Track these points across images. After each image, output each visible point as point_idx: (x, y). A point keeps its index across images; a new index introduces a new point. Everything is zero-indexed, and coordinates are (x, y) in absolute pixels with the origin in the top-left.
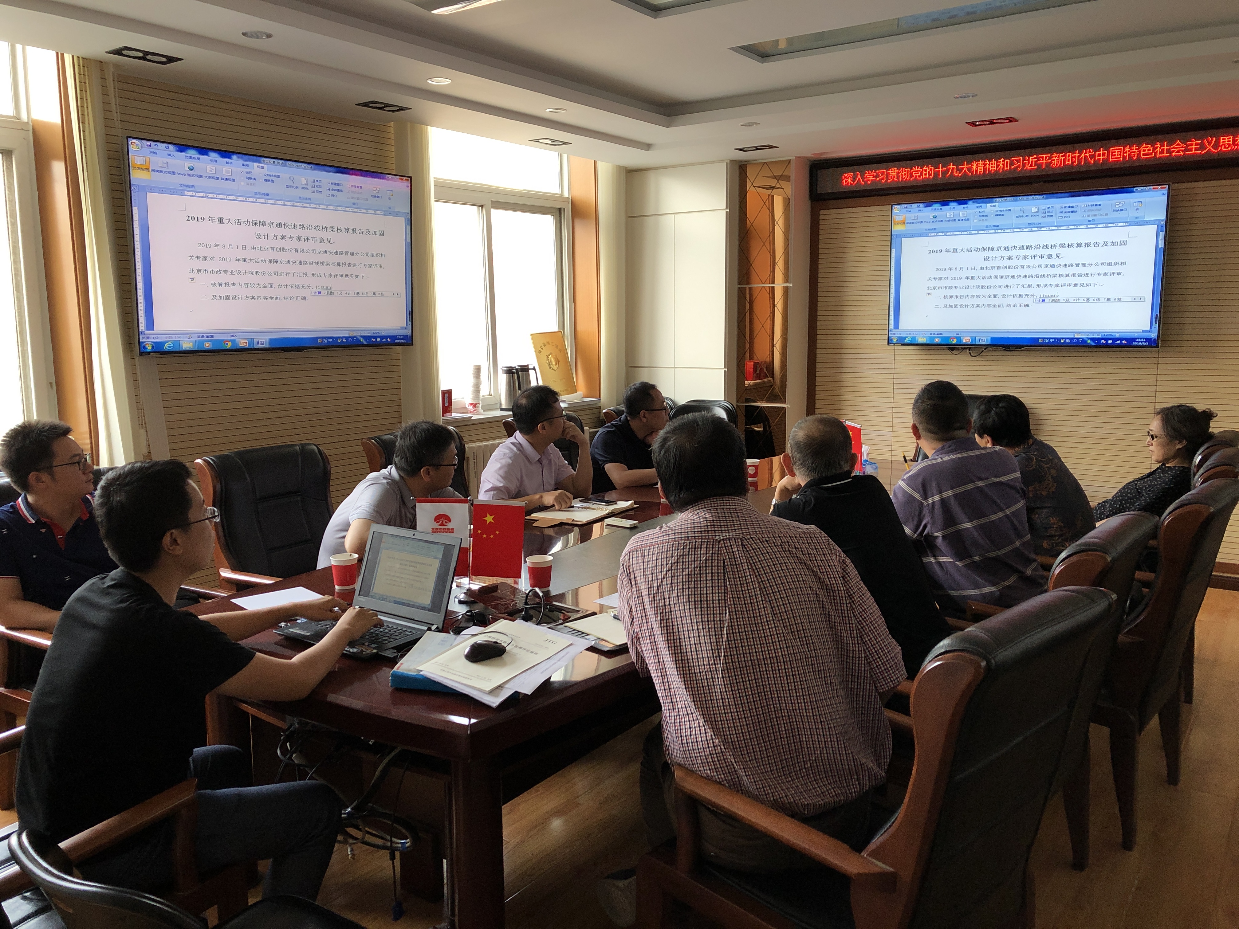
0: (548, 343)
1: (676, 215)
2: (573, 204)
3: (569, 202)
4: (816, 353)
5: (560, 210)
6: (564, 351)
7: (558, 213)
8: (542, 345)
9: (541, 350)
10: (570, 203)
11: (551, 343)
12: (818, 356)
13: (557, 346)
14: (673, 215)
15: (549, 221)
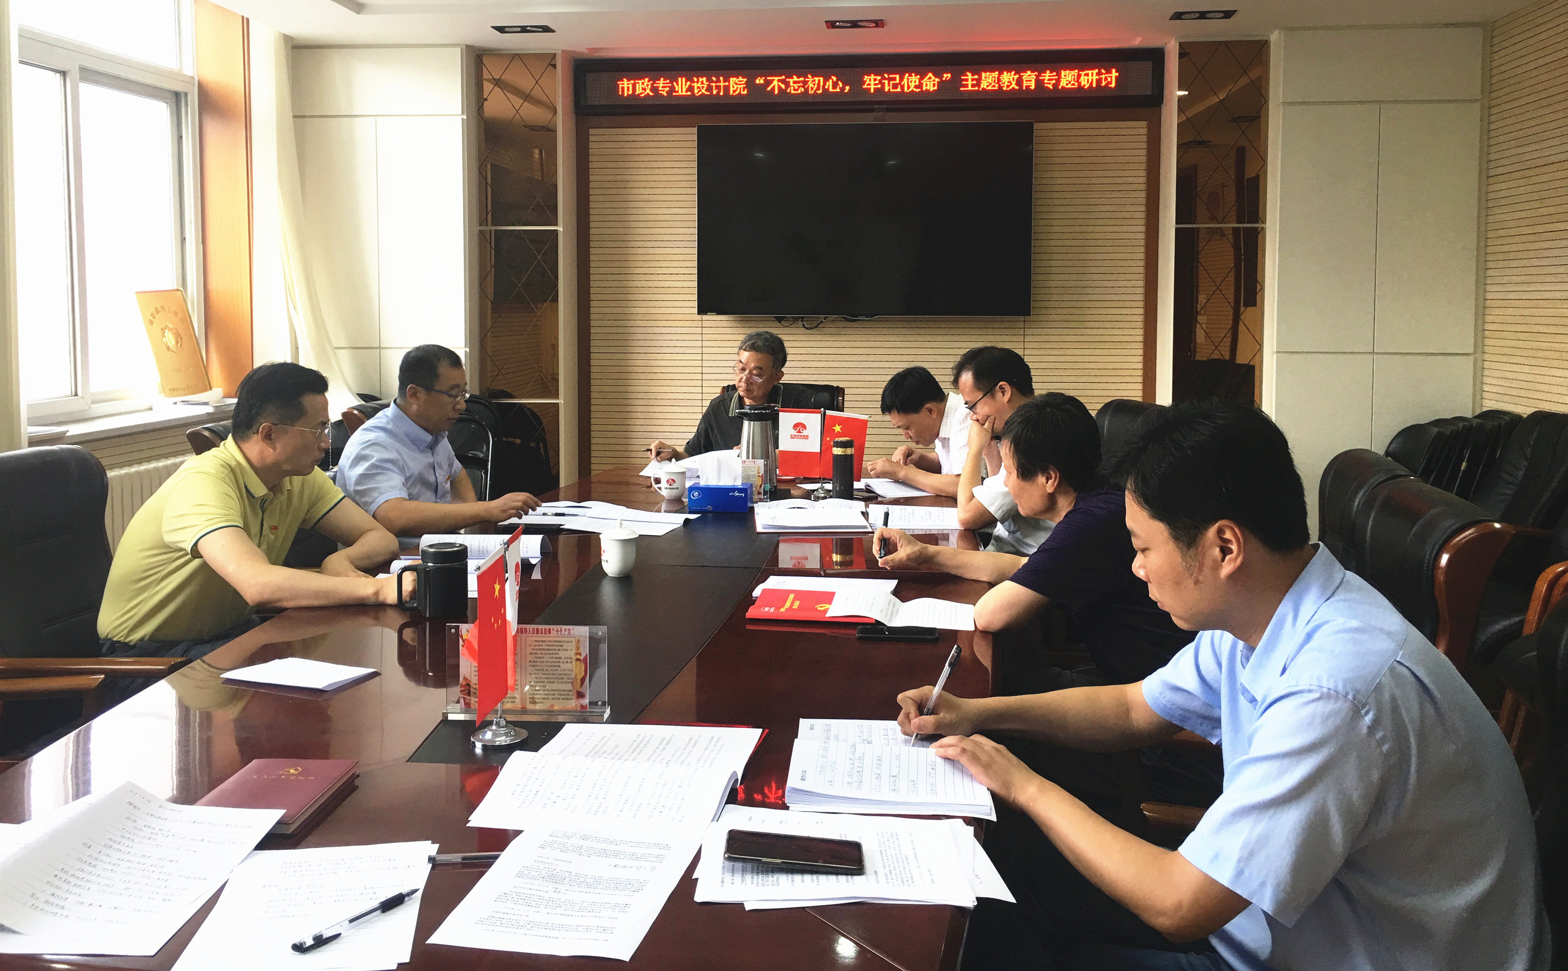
0: (163, 307)
1: (377, 117)
2: (200, 86)
3: (194, 85)
4: (589, 327)
5: (177, 95)
6: (187, 320)
7: (177, 99)
8: (154, 310)
9: (152, 319)
10: (196, 84)
11: (167, 309)
12: (593, 330)
13: (176, 314)
14: (374, 118)
15: (161, 110)
